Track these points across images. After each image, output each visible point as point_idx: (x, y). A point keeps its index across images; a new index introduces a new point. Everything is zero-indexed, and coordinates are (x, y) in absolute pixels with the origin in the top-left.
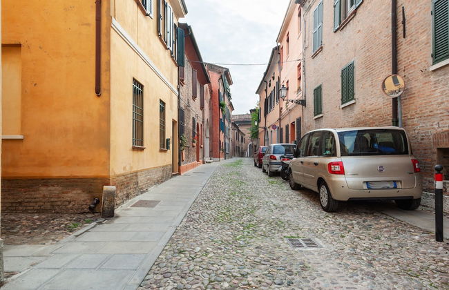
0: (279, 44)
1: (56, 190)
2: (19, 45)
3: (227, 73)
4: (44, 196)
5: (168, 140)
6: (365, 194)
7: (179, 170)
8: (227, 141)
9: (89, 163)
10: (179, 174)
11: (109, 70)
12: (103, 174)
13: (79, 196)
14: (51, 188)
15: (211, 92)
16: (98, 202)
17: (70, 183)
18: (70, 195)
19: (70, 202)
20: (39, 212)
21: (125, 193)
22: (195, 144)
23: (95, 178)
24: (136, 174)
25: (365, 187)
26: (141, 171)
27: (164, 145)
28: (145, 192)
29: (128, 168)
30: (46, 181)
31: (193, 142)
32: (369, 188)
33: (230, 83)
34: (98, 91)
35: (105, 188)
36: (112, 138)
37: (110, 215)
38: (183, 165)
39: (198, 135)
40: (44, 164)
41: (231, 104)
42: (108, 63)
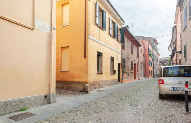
0: (176, 25)
1: (76, 85)
2: (68, 46)
3: (154, 40)
4: (73, 86)
5: (115, 70)
6: (172, 92)
7: (122, 81)
8: (155, 70)
9: (83, 78)
10: (122, 83)
11: (88, 51)
12: (86, 81)
13: (80, 87)
14: (75, 84)
15: (145, 49)
16: (85, 89)
17: (79, 83)
18: (79, 86)
19: (79, 88)
20: (72, 90)
21: (94, 87)
22: (133, 72)
23: (84, 82)
24: (99, 82)
25: (172, 89)
26: (101, 81)
27: (113, 72)
28: (103, 88)
29: (95, 80)
30: (74, 82)
31: (132, 71)
32: (174, 90)
33: (157, 44)
34: (85, 57)
35: (86, 85)
36: (89, 70)
37: (87, 92)
38: (124, 79)
39: (135, 68)
40: (73, 78)
41: (158, 53)
42: (88, 49)
